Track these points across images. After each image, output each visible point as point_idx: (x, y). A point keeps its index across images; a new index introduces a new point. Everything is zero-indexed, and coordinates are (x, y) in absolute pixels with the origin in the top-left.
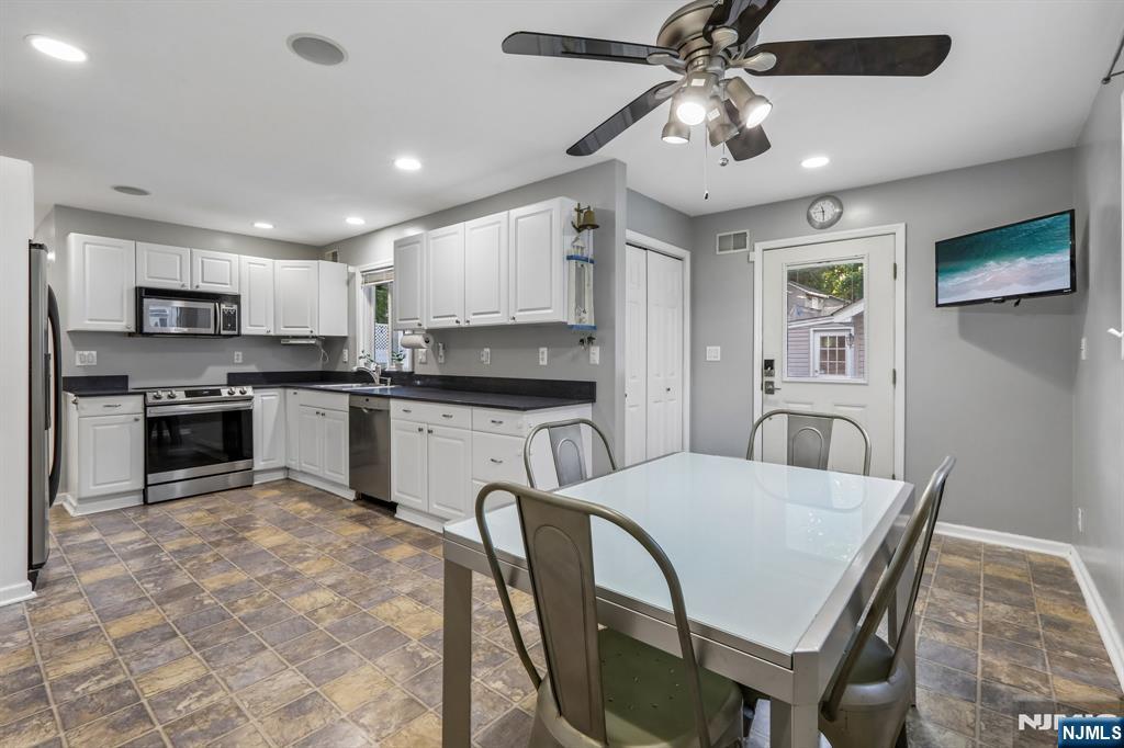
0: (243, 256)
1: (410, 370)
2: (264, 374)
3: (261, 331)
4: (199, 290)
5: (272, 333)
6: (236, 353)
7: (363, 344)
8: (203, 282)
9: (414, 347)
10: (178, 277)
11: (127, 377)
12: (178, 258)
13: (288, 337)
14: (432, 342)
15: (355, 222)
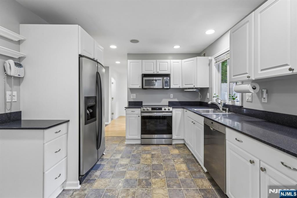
0: (171, 60)
1: (241, 105)
2: (180, 102)
3: (177, 87)
4: (158, 73)
5: (181, 87)
6: (171, 95)
7: (215, 91)
8: (160, 71)
9: (242, 92)
10: (153, 70)
11: (142, 102)
12: (153, 63)
13: (186, 89)
14: (258, 88)
15: (211, 32)
